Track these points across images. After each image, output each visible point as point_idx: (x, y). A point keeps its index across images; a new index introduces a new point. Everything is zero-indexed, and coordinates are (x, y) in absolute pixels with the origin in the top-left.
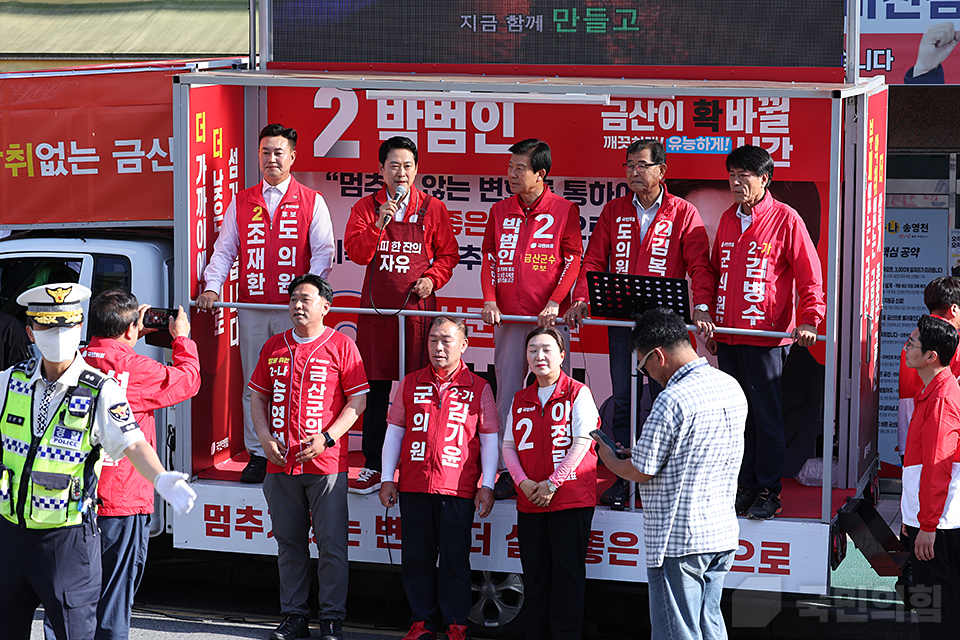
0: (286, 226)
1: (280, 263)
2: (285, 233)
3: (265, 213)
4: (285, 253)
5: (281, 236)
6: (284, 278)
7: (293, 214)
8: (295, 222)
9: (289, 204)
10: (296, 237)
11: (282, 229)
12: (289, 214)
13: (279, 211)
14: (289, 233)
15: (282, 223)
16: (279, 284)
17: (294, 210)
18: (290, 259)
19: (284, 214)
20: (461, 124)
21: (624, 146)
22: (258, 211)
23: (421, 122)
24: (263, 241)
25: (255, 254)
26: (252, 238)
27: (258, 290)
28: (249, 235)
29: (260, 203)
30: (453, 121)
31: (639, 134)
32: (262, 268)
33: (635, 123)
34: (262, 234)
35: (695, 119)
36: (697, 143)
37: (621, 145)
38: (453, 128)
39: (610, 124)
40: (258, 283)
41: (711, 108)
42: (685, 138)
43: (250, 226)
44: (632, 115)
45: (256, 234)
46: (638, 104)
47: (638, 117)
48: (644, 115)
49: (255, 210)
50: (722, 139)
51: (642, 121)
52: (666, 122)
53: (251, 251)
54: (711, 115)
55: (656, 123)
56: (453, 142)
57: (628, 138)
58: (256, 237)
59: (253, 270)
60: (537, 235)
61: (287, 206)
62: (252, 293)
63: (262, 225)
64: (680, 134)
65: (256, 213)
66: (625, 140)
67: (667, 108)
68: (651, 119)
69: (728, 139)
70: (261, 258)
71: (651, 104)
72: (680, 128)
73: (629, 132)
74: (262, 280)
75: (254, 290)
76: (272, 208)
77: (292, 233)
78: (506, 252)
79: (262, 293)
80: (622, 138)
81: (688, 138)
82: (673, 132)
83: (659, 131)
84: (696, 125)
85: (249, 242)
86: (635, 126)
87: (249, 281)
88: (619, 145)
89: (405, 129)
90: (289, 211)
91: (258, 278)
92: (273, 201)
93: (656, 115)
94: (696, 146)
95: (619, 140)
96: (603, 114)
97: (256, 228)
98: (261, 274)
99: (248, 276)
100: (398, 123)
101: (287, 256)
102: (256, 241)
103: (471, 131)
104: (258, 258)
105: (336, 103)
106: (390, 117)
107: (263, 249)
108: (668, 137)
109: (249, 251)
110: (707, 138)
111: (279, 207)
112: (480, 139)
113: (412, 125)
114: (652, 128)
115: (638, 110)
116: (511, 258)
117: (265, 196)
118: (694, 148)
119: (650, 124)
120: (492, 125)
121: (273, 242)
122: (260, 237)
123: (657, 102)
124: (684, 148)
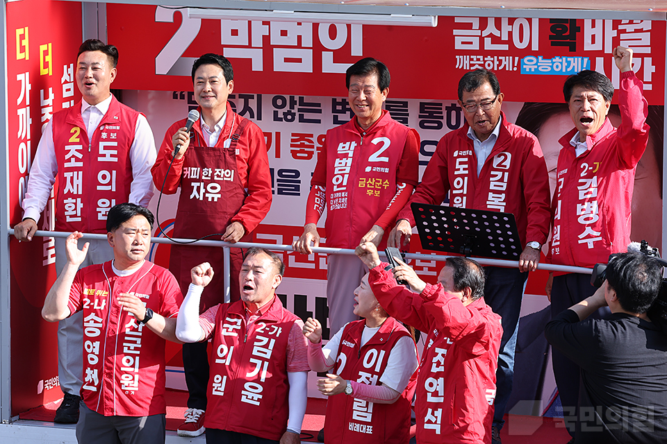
0: (106, 148)
1: (99, 188)
2: (104, 156)
3: (83, 133)
4: (104, 177)
5: (100, 159)
6: (104, 203)
7: (113, 136)
8: (115, 144)
9: (109, 124)
10: (116, 160)
11: (101, 151)
12: (109, 135)
13: (98, 132)
14: (108, 155)
15: (102, 144)
16: (98, 209)
17: (114, 131)
18: (110, 184)
19: (104, 135)
20: (308, 41)
21: (477, 66)
22: (76, 132)
23: (266, 39)
24: (80, 164)
25: (72, 178)
26: (69, 160)
27: (75, 216)
28: (67, 157)
29: (78, 123)
30: (299, 38)
31: (493, 53)
32: (80, 193)
33: (488, 41)
34: (80, 156)
35: (551, 37)
36: (553, 63)
37: (474, 65)
38: (299, 46)
39: (463, 43)
40: (76, 209)
41: (568, 25)
42: (540, 58)
43: (67, 148)
44: (485, 33)
45: (73, 156)
46: (491, 23)
47: (491, 35)
48: (497, 33)
49: (72, 131)
50: (580, 59)
51: (496, 40)
52: (521, 41)
53: (68, 175)
54: (568, 33)
55: (510, 41)
56: (299, 60)
57: (481, 57)
58: (73, 159)
59: (70, 195)
60: (373, 158)
61: (107, 127)
62: (69, 220)
63: (80, 147)
64: (536, 54)
65: (73, 134)
66: (478, 60)
67: (521, 26)
68: (505, 37)
69: (586, 60)
70: (79, 182)
71: (504, 23)
72: (535, 47)
73: (482, 52)
74: (80, 205)
75: (71, 216)
76: (91, 129)
77: (112, 156)
78: (341, 177)
79: (79, 219)
80: (474, 57)
81: (544, 58)
82: (528, 51)
83: (513, 51)
84: (553, 44)
85: (66, 165)
86: (489, 45)
87: (66, 207)
88: (472, 65)
89: (250, 46)
90: (109, 132)
91: (75, 204)
92: (92, 121)
93: (510, 34)
94: (552, 67)
95: (472, 60)
96: (455, 32)
97: (73, 150)
98: (79, 200)
99: (65, 201)
100: (242, 39)
101: (106, 180)
102: (73, 164)
103: (318, 49)
104: (75, 184)
105: (178, 17)
106: (235, 33)
107: (81, 173)
108: (523, 58)
109: (66, 174)
110: (564, 58)
111: (99, 128)
112: (327, 58)
113: (258, 41)
114: (505, 47)
115: (491, 28)
116: (345, 184)
117: (84, 116)
118: (550, 69)
119: (504, 42)
120: (339, 43)
121: (91, 164)
122: (77, 160)
123: (511, 21)
124: (540, 69)
